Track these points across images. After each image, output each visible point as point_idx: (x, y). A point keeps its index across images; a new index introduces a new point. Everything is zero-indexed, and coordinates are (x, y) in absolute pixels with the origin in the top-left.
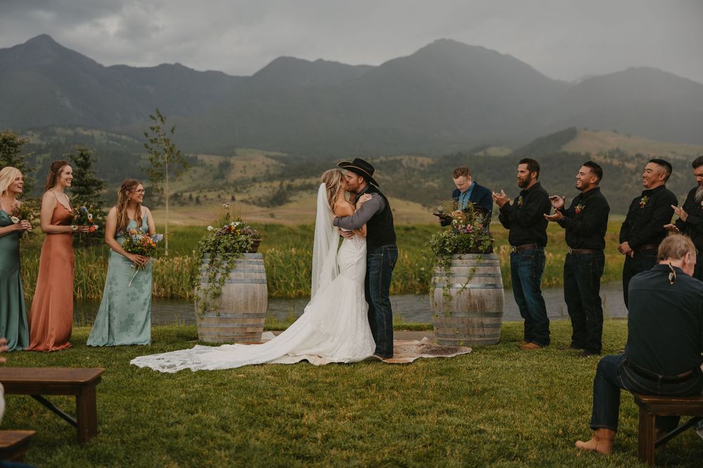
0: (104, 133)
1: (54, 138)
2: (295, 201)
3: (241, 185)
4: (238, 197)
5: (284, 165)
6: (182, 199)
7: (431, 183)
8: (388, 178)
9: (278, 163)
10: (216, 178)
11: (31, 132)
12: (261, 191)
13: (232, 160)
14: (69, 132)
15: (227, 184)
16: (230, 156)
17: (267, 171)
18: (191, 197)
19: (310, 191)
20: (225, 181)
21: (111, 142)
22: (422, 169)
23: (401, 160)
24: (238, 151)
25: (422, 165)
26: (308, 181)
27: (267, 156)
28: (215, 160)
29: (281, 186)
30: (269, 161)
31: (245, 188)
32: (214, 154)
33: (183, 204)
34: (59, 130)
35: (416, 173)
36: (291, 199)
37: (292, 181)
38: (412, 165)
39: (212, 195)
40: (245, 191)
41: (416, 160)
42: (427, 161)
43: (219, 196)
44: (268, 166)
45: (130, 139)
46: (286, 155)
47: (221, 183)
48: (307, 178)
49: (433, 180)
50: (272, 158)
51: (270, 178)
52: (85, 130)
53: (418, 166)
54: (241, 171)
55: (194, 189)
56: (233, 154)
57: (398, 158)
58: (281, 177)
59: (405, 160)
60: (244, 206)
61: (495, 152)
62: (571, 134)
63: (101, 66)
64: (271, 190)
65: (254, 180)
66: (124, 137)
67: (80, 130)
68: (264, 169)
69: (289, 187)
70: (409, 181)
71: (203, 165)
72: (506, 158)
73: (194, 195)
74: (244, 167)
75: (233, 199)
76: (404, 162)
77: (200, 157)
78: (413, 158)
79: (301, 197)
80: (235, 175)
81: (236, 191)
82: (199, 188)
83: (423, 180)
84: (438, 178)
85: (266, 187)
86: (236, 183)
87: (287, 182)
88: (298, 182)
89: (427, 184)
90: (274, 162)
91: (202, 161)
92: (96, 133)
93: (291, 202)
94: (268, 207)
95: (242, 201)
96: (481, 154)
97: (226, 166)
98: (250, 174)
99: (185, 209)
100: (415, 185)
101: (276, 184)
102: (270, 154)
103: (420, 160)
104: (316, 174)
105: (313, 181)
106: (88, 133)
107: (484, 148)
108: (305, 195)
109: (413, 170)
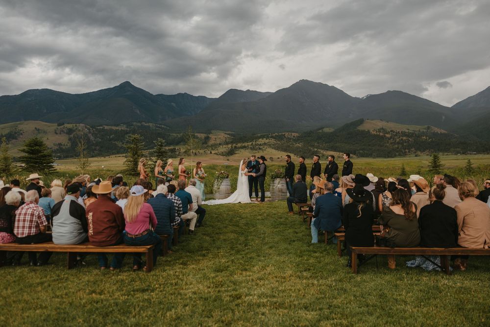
0: (154, 125)
1: (132, 127)
3: (215, 146)
4: (213, 152)
5: (233, 137)
6: (189, 153)
7: (298, 145)
8: (278, 142)
10: (203, 143)
11: (122, 125)
12: (223, 149)
13: (210, 136)
14: (139, 124)
15: (208, 146)
16: (209, 134)
18: (192, 152)
19: (245, 149)
24: (213, 131)
25: (294, 137)
26: (243, 144)
27: (225, 134)
28: (203, 136)
29: (232, 147)
30: (226, 136)
32: (202, 133)
33: (189, 155)
34: (135, 123)
36: (237, 152)
37: (237, 144)
38: (289, 137)
39: (201, 151)
40: (216, 149)
41: (291, 135)
42: (296, 135)
43: (205, 152)
44: (226, 138)
45: (165, 127)
46: (234, 133)
47: (205, 146)
49: (299, 143)
50: (228, 134)
51: (227, 144)
52: (146, 123)
53: (292, 137)
54: (214, 141)
56: (210, 133)
57: (283, 133)
58: (232, 143)
59: (287, 134)
60: (216, 156)
61: (326, 130)
62: (361, 121)
63: (152, 95)
64: (227, 149)
65: (220, 144)
66: (163, 126)
67: (143, 123)
68: (224, 139)
69: (235, 147)
71: (197, 138)
72: (331, 133)
73: (194, 151)
74: (216, 138)
75: (211, 153)
76: (286, 135)
77: (196, 134)
78: (290, 133)
79: (241, 152)
80: (211, 142)
81: (212, 149)
82: (196, 148)
83: (294, 143)
84: (301, 142)
85: (225, 148)
86: (212, 146)
87: (234, 145)
88: (239, 145)
89: (296, 145)
90: (229, 136)
91: (197, 136)
92: (151, 124)
93: (236, 154)
94: (226, 156)
95: (215, 154)
96: (321, 131)
97: (207, 138)
98: (218, 142)
99: (189, 157)
100: (291, 146)
101: (230, 146)
102: (227, 132)
103: (293, 134)
104: (247, 141)
105: (246, 144)
106: (147, 124)
107: (322, 128)
108: (242, 150)
109: (290, 139)
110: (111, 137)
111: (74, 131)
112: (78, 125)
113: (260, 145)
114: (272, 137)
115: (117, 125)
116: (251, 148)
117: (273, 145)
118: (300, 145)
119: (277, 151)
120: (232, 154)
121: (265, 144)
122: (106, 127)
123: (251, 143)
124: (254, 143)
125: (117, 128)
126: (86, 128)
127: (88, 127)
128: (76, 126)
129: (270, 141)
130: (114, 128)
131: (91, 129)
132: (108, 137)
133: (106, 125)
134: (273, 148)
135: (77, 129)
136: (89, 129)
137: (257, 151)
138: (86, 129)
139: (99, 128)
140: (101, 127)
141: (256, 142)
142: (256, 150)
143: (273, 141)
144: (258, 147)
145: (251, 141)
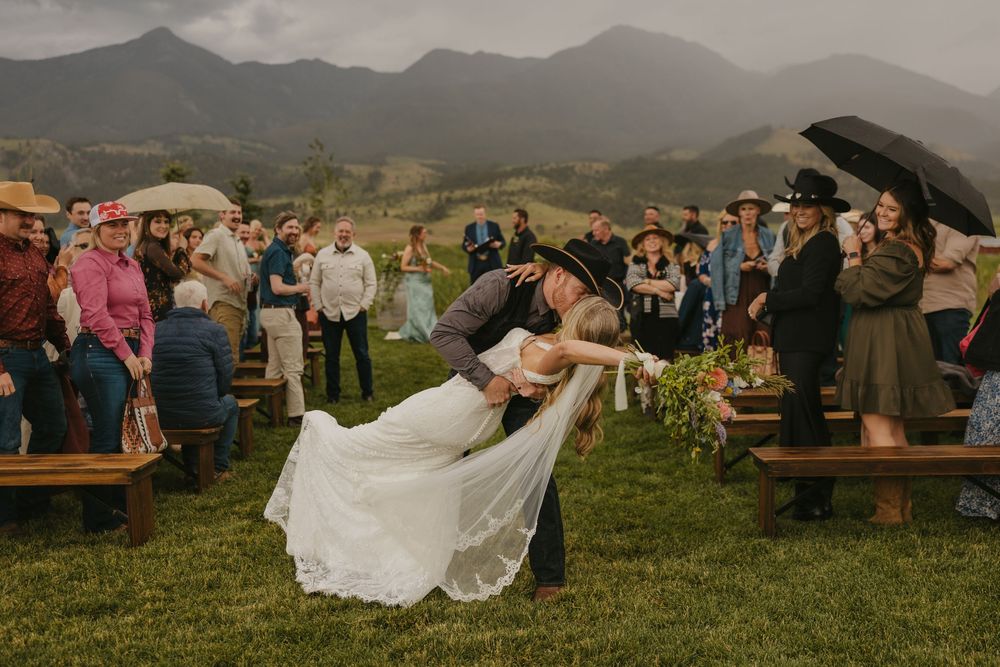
0: (236, 141)
1: (179, 148)
2: (456, 216)
3: (394, 198)
4: (391, 212)
5: (441, 174)
7: (607, 193)
8: (558, 187)
9: (434, 172)
10: (365, 190)
11: (151, 142)
12: (417, 204)
13: (383, 170)
14: (196, 141)
15: (378, 197)
16: (381, 165)
17: (423, 182)
20: (375, 194)
21: (245, 152)
22: (597, 176)
23: (573, 167)
24: (389, 159)
25: (597, 172)
26: (469, 193)
27: (424, 165)
28: (363, 171)
29: (439, 199)
30: (425, 171)
31: (398, 202)
32: (362, 163)
35: (591, 181)
36: (452, 212)
37: (452, 192)
38: (586, 172)
39: (362, 210)
40: (398, 205)
41: (590, 167)
42: (602, 167)
43: (370, 212)
44: (423, 176)
45: (266, 148)
46: (444, 163)
47: (371, 196)
48: (469, 188)
49: (610, 189)
50: (428, 166)
51: (427, 190)
52: (215, 138)
53: (593, 174)
54: (394, 183)
55: (341, 204)
56: (383, 163)
57: (571, 164)
58: (439, 188)
59: (578, 167)
61: (679, 155)
62: (766, 133)
63: (228, 63)
64: (427, 203)
65: (409, 192)
66: (259, 146)
67: (208, 138)
68: (419, 179)
69: (449, 200)
70: (583, 191)
71: (350, 176)
72: (692, 162)
74: (397, 178)
75: (386, 214)
76: (577, 169)
77: (347, 167)
78: (587, 164)
79: (462, 211)
80: (387, 187)
81: (389, 205)
82: (347, 203)
83: (597, 189)
84: (615, 186)
85: (422, 201)
86: (388, 196)
87: (445, 194)
88: (458, 194)
89: (603, 193)
90: (430, 171)
91: (349, 171)
92: (228, 141)
93: (449, 216)
95: (397, 216)
96: (664, 158)
97: (376, 178)
98: (404, 186)
100: (590, 195)
101: (434, 196)
102: (426, 162)
103: (595, 166)
104: (478, 183)
105: (475, 192)
106: (218, 141)
107: (667, 150)
109: (588, 178)
110: (124, 173)
111: (24, 158)
112: (33, 142)
113: (512, 194)
114: (542, 173)
115: (137, 143)
116: (488, 202)
117: (545, 193)
118: (612, 193)
119: (554, 209)
120: (439, 218)
121: (524, 191)
122: (109, 149)
123: (487, 190)
124: (496, 189)
125: (138, 150)
126: (55, 149)
127: (61, 147)
128: (28, 144)
129: (538, 182)
130: (131, 150)
131: (69, 152)
132: (116, 175)
133: (109, 142)
134: (543, 202)
135: (30, 152)
136: (63, 154)
137: (503, 210)
138: (56, 154)
139: (89, 149)
140: (96, 149)
141: (500, 185)
142: (501, 206)
143: (543, 183)
144: (504, 198)
145: (488, 185)
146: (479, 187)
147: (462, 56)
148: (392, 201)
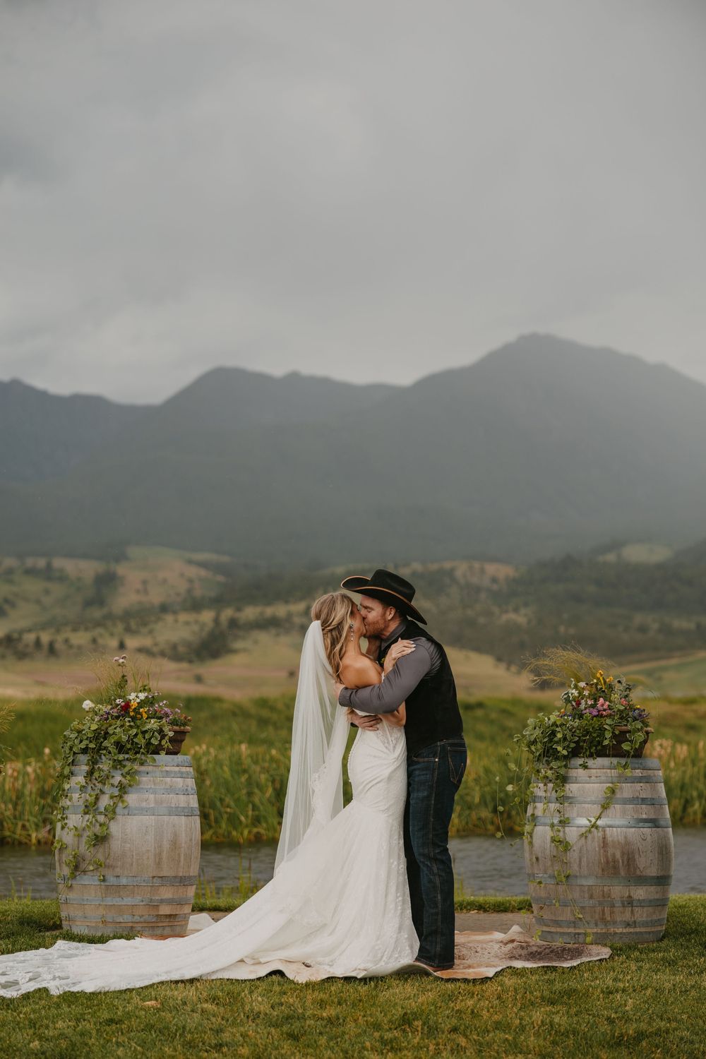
2: (245, 650)
3: (138, 619)
4: (132, 643)
5: (221, 578)
6: (20, 647)
7: (512, 616)
9: (209, 574)
10: (88, 603)
12: (179, 629)
13: (121, 570)
15: (109, 616)
16: (117, 561)
17: (189, 591)
18: (38, 643)
19: (273, 631)
20: (105, 610)
22: (495, 587)
23: (453, 570)
24: (132, 551)
25: (494, 580)
26: (269, 611)
27: (190, 562)
28: (87, 569)
29: (216, 621)
30: (193, 571)
31: (145, 624)
32: (85, 556)
33: (22, 656)
35: (483, 596)
36: (238, 645)
37: (239, 609)
38: (475, 580)
39: (81, 638)
40: (144, 630)
41: (482, 571)
42: (503, 571)
43: (94, 641)
44: (191, 581)
46: (225, 559)
47: (97, 613)
48: (269, 604)
49: (516, 610)
50: (200, 564)
51: (195, 605)
53: (487, 582)
54: (138, 591)
55: (44, 627)
56: (121, 557)
57: (447, 565)
58: (218, 602)
59: (461, 569)
60: (142, 658)
61: (637, 554)
64: (196, 628)
65: (164, 609)
68: (183, 587)
69: (233, 623)
70: (469, 612)
71: (62, 578)
72: (660, 566)
73: (45, 638)
74: (145, 582)
75: (122, 646)
76: (459, 574)
77: (58, 563)
78: (477, 565)
79: (256, 642)
80: (125, 599)
81: (128, 630)
82: (54, 624)
83: (496, 610)
84: (526, 605)
85: (187, 623)
86: (127, 616)
87: (227, 613)
88: (250, 613)
89: (505, 617)
90: (203, 573)
91: (62, 570)
94: (190, 661)
95: (140, 650)
96: (611, 557)
97: (107, 581)
98: (156, 597)
99: (26, 665)
100: (482, 620)
101: (207, 616)
102: (194, 556)
103: (491, 569)
104: (285, 597)
105: (281, 610)
107: (615, 545)
108: (264, 637)
109: (478, 590)
118: (521, 618)
120: (216, 655)
145: (302, 599)
146: (287, 602)
147: (261, 380)
148: (133, 624)
